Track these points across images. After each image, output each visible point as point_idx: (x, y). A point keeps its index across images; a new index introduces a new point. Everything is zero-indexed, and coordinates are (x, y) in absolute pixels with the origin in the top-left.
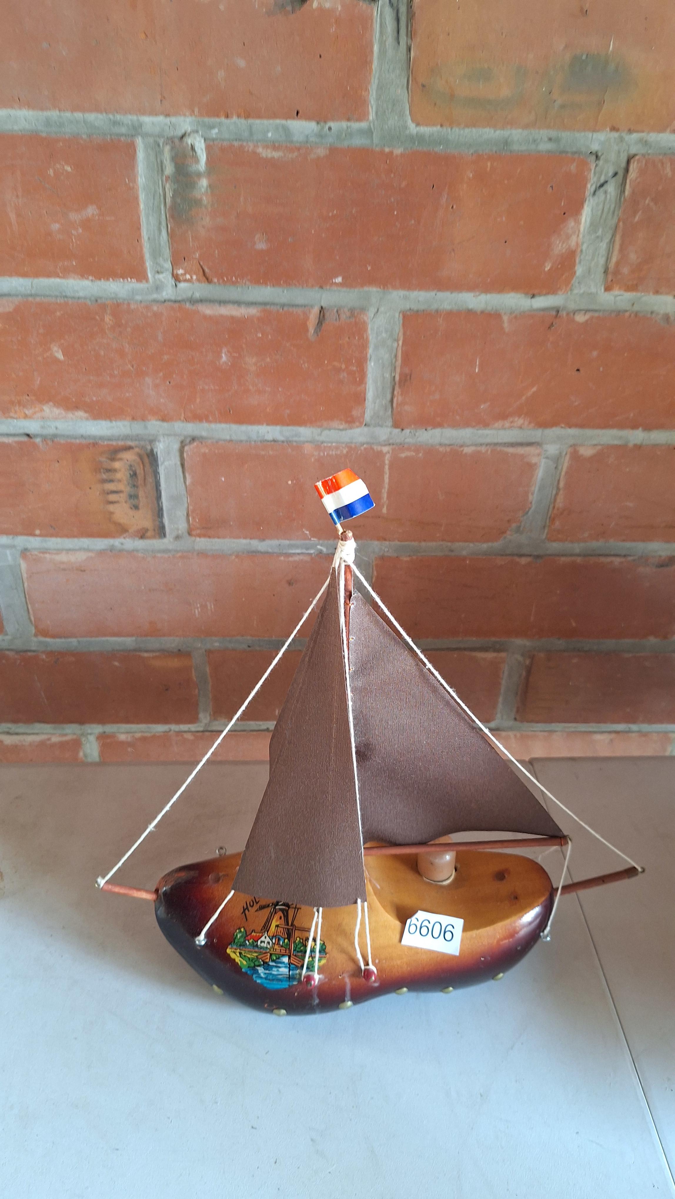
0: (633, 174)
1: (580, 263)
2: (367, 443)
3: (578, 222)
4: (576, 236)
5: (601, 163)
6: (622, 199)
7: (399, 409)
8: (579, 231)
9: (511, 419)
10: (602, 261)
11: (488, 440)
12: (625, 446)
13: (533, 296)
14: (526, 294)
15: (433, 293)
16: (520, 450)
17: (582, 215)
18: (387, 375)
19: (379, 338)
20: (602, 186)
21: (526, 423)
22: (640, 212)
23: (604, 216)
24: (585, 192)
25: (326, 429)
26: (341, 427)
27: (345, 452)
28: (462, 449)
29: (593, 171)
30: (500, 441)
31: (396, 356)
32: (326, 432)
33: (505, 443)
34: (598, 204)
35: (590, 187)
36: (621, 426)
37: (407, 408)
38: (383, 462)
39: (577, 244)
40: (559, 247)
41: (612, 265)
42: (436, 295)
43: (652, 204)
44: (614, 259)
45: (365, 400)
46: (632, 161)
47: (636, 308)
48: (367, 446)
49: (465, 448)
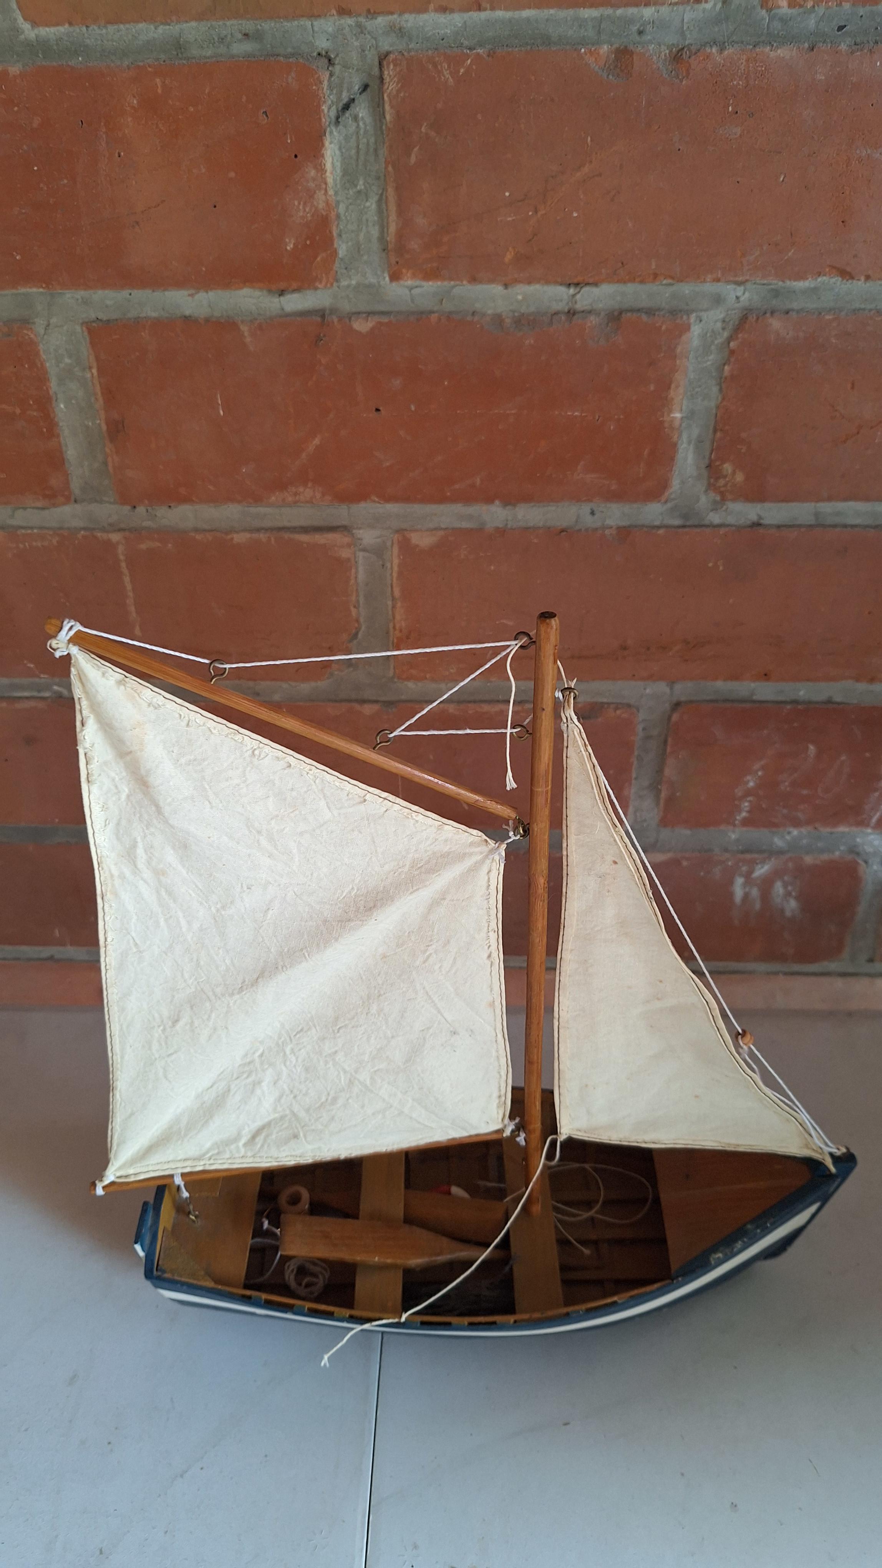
0: (391, 86)
1: (340, 235)
2: (85, 529)
3: (321, 170)
4: (323, 192)
5: (337, 69)
6: (384, 127)
7: (118, 476)
8: (326, 184)
9: (294, 489)
10: (375, 232)
11: (268, 524)
12: (480, 530)
13: (282, 293)
14: (270, 291)
15: (125, 293)
16: (320, 539)
17: (323, 156)
18: (90, 424)
19: (62, 365)
20: (346, 107)
21: (318, 495)
22: (416, 149)
23: (362, 158)
24: (320, 119)
25: (18, 508)
26: (39, 504)
27: (55, 542)
28: (229, 537)
29: (326, 83)
30: (287, 524)
31: (94, 393)
32: (20, 513)
33: (295, 528)
34: (347, 138)
35: (328, 110)
36: (466, 498)
37: (129, 473)
38: (116, 558)
39: (327, 203)
40: (300, 213)
41: (391, 237)
42: (130, 294)
43: (433, 134)
44: (392, 228)
45: (64, 464)
46: (385, 63)
47: (448, 306)
48: (87, 533)
49: (235, 535)
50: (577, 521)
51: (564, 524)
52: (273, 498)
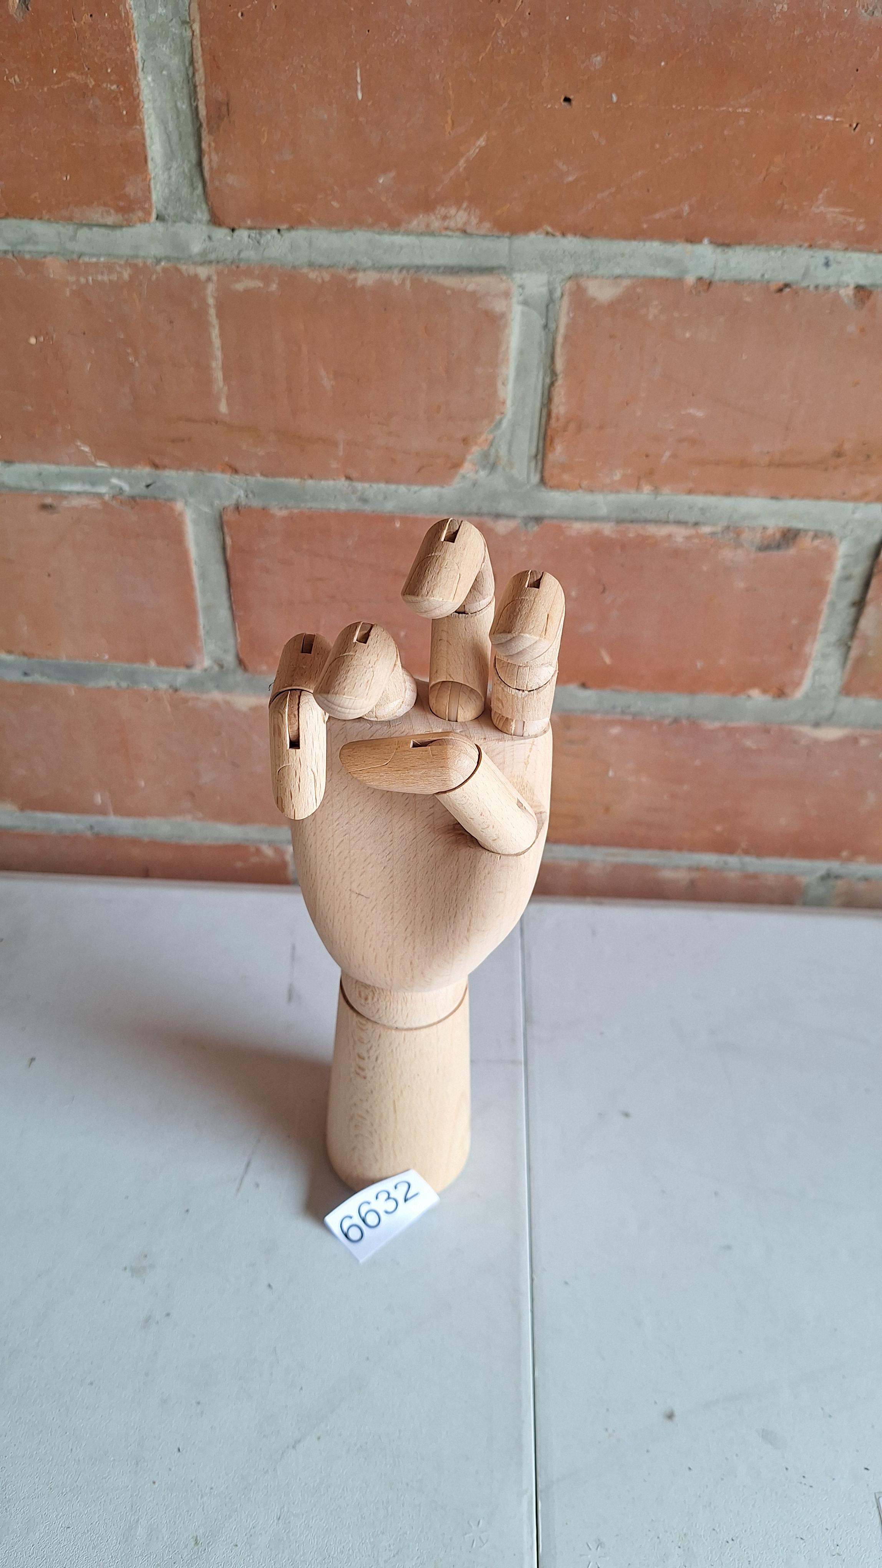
2: (168, 259)
7: (217, 183)
9: (443, 211)
11: (404, 259)
12: (678, 281)
16: (468, 283)
18: (184, 106)
21: (474, 221)
25: (82, 225)
26: (110, 220)
27: (126, 276)
28: (353, 276)
30: (428, 262)
31: (192, 62)
32: (84, 233)
33: (438, 268)
36: (666, 235)
37: (231, 179)
38: (203, 300)
45: (146, 161)
48: (168, 265)
49: (360, 275)
50: (805, 275)
51: (789, 278)
52: (415, 223)
